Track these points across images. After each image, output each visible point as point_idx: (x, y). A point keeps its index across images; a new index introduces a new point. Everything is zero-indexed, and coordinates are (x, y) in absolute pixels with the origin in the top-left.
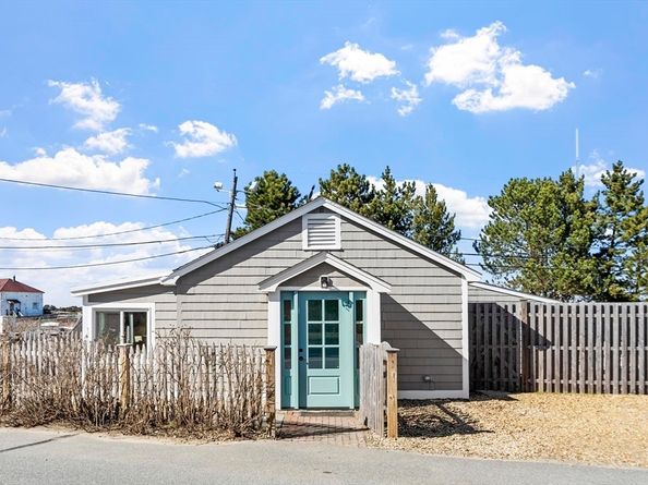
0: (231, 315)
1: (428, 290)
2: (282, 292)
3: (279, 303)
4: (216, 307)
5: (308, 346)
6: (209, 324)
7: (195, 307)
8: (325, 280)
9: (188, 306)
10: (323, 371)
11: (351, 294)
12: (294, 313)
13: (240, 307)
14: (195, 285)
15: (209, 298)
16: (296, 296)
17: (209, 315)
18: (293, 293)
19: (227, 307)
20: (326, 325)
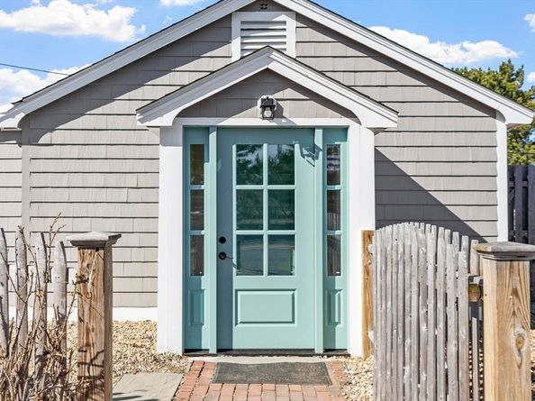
0: (112, 180)
1: (440, 139)
2: (186, 129)
3: (180, 149)
4: (87, 166)
5: (236, 232)
6: (76, 195)
7: (52, 166)
8: (268, 105)
9: (41, 166)
10: (265, 280)
11: (319, 133)
12: (210, 169)
13: (127, 166)
14: (52, 130)
15: (75, 152)
16: (213, 136)
17: (77, 180)
18: (207, 130)
19: (106, 166)
20: (270, 192)
